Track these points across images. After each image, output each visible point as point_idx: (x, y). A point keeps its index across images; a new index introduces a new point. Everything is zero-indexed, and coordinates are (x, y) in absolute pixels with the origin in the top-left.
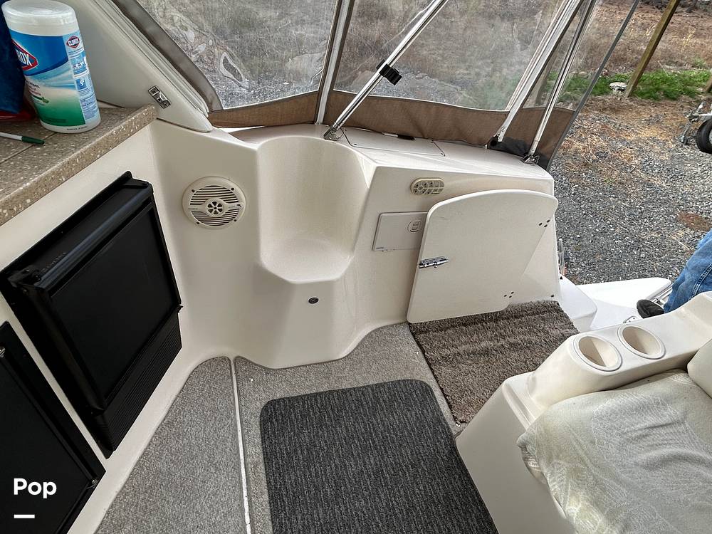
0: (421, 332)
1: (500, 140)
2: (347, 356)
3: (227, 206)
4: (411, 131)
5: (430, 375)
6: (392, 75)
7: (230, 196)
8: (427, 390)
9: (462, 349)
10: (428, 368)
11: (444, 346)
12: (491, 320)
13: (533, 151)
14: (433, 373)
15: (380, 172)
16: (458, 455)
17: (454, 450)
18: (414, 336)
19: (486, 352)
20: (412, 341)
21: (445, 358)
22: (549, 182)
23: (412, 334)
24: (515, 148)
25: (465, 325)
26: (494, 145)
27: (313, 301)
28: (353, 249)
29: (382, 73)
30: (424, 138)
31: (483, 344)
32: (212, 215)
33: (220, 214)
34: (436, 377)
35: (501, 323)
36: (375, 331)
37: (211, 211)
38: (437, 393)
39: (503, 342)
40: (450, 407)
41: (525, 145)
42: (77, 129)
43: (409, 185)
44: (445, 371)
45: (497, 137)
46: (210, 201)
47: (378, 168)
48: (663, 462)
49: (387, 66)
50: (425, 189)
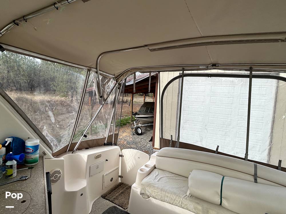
2: (91, 211)
3: (59, 175)
4: (88, 147)
6: (85, 136)
7: (59, 172)
8: (115, 207)
9: (117, 195)
10: (112, 203)
11: (113, 196)
12: (119, 186)
13: (113, 143)
14: (114, 203)
19: (122, 193)
20: (104, 200)
21: (115, 199)
22: (119, 148)
23: (103, 198)
24: (109, 144)
25: (114, 190)
26: (105, 145)
27: (82, 195)
28: (86, 178)
29: (84, 136)
30: (91, 148)
32: (55, 179)
33: (57, 178)
35: (121, 185)
36: (94, 202)
37: (55, 178)
38: (118, 206)
39: (124, 189)
40: (122, 207)
41: (111, 143)
42: (37, 163)
43: (94, 157)
44: (116, 201)
45: (105, 143)
46: (55, 176)
47: (88, 155)
48: (159, 179)
49: (84, 135)
50: (98, 156)
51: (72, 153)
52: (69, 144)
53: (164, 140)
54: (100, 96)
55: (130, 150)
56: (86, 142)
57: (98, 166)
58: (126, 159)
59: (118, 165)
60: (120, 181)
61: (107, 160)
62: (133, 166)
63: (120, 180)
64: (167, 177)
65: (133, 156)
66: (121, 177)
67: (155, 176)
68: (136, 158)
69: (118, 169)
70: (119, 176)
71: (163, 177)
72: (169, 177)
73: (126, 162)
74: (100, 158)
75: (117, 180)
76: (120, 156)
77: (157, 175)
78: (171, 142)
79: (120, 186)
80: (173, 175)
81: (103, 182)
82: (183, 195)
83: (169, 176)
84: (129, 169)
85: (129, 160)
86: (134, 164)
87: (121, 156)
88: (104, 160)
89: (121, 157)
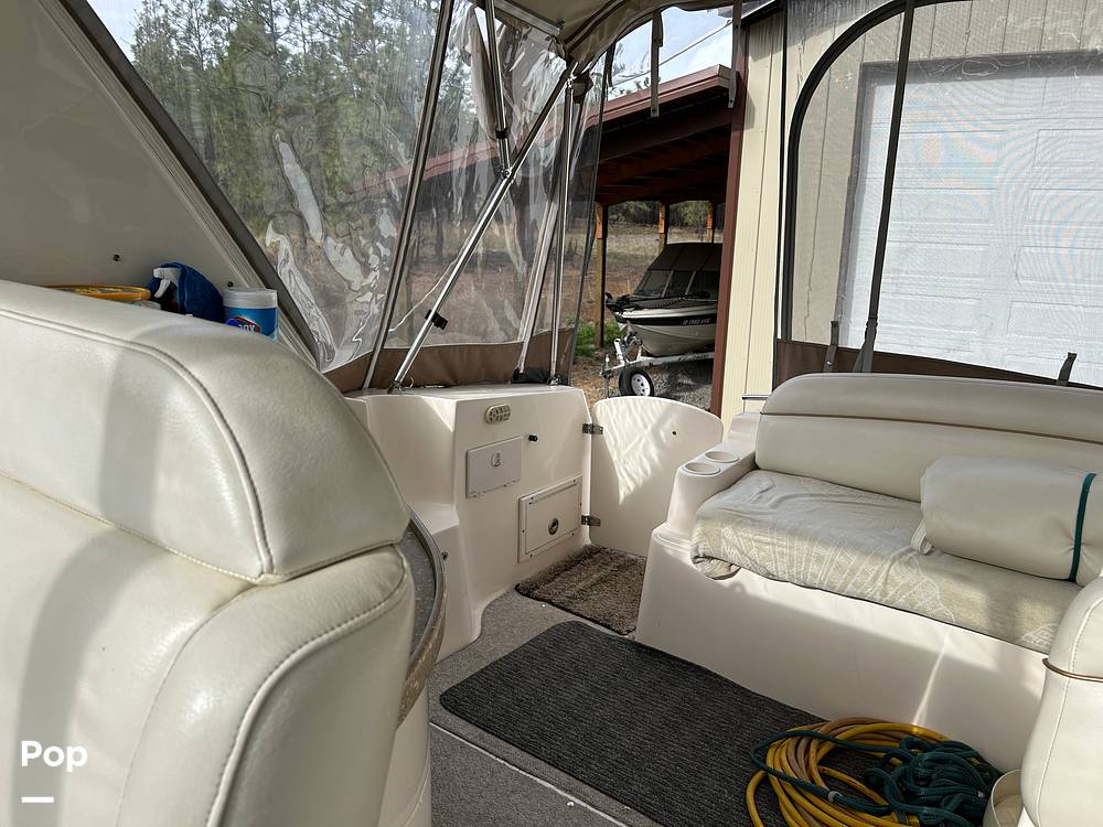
0: (534, 589)
1: (521, 371)
2: (481, 634)
5: (570, 615)
6: (439, 322)
8: (578, 625)
9: (580, 586)
10: (563, 612)
11: (563, 590)
12: (585, 558)
13: (553, 372)
14: (572, 613)
15: (460, 405)
16: (646, 648)
17: (639, 647)
18: (529, 596)
19: (602, 580)
20: (530, 600)
21: (574, 598)
23: (524, 595)
24: (537, 376)
25: (566, 570)
26: (518, 379)
27: (444, 556)
28: (452, 498)
29: (433, 320)
30: (458, 385)
31: (595, 576)
34: (578, 615)
35: (596, 556)
36: (487, 607)
38: (590, 624)
39: (610, 568)
40: (609, 627)
41: (542, 372)
43: (483, 413)
44: (580, 606)
45: (518, 370)
47: (459, 402)
48: (780, 501)
49: (436, 315)
50: (498, 415)
51: (389, 392)
52: (372, 354)
53: (799, 347)
54: (493, 128)
55: (631, 402)
56: (441, 351)
57: (498, 455)
58: (613, 442)
59: (579, 468)
60: (588, 542)
61: (533, 438)
62: (645, 472)
63: (586, 537)
64: (812, 495)
65: (646, 427)
66: (590, 521)
67: (759, 490)
68: (662, 434)
69: (577, 484)
70: (583, 517)
71: (795, 496)
72: (823, 496)
73: (615, 458)
74: (504, 424)
75: (575, 533)
76: (586, 428)
77: (767, 490)
78: (831, 355)
79: (590, 557)
80: (841, 491)
81: (520, 531)
82: (895, 549)
83: (824, 493)
84: (629, 489)
85: (630, 447)
86: (651, 460)
87: (592, 429)
88: (522, 438)
89: (592, 433)
